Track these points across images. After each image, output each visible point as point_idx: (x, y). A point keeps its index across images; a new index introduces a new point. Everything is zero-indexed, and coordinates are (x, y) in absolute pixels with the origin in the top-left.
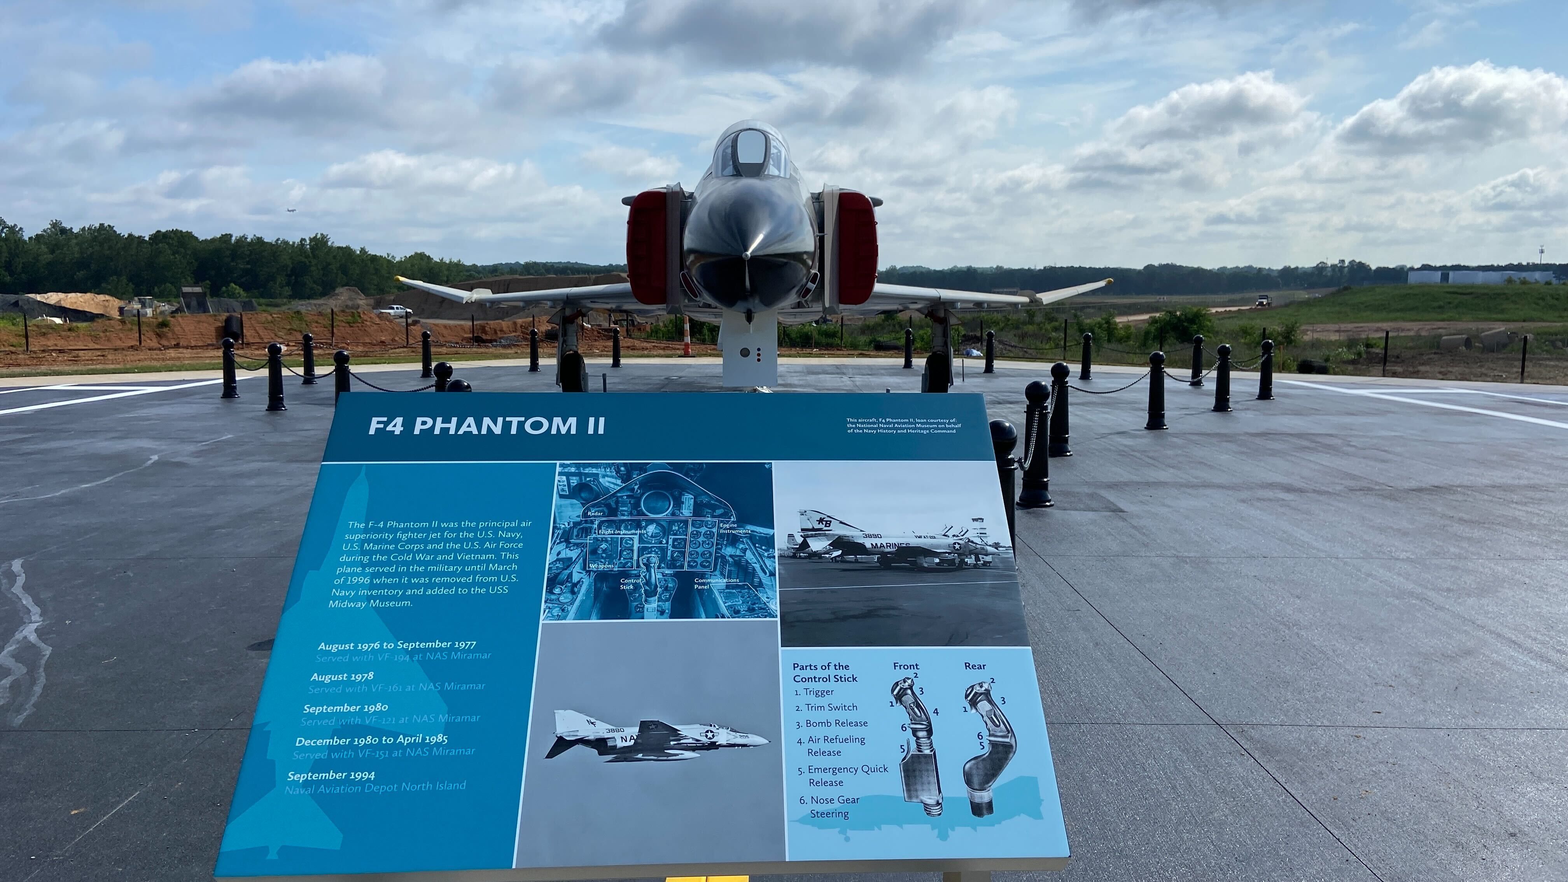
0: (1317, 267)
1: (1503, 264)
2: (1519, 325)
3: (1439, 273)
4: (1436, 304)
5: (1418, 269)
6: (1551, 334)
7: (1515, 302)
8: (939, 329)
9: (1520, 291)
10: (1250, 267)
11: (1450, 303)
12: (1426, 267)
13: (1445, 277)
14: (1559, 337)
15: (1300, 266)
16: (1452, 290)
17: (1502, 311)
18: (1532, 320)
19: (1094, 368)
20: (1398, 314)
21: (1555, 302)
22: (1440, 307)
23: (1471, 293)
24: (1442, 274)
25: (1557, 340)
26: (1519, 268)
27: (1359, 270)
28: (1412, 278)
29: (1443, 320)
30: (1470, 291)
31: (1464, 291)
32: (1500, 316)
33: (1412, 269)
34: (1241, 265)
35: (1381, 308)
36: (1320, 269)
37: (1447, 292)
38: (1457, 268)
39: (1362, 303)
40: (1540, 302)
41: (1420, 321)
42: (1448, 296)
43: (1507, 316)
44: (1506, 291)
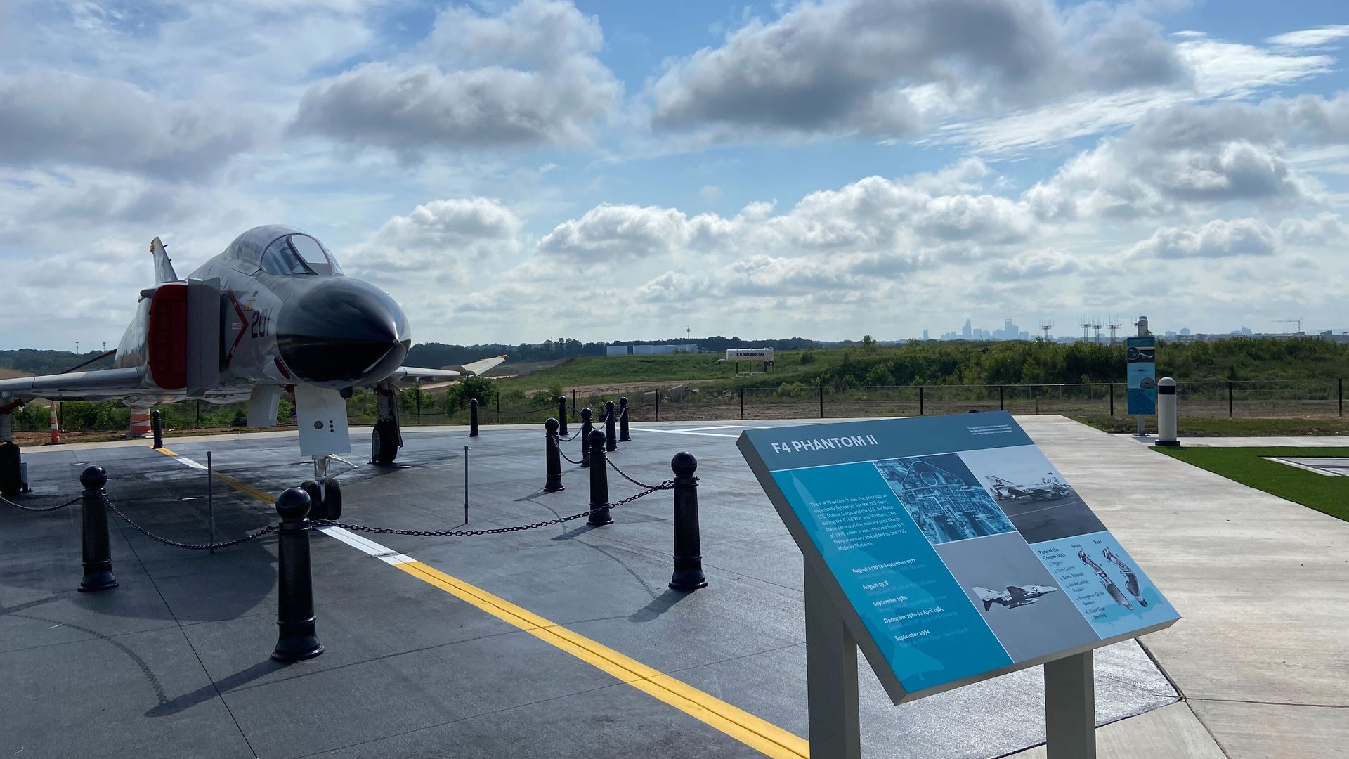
0: (544, 345)
1: (666, 339)
2: (687, 382)
3: (627, 347)
4: (632, 370)
5: (612, 345)
6: (710, 388)
7: (681, 366)
8: (385, 400)
9: (684, 359)
10: (496, 345)
11: (641, 369)
12: (617, 343)
13: (630, 350)
14: (715, 389)
15: (532, 344)
16: (641, 359)
17: (675, 373)
18: (694, 378)
19: (480, 427)
20: (609, 378)
21: (706, 365)
22: (636, 372)
23: (654, 361)
24: (628, 348)
25: (713, 391)
26: (676, 342)
27: (573, 345)
28: (610, 351)
29: (639, 381)
30: (652, 359)
31: (649, 360)
32: (673, 377)
33: (608, 344)
34: (489, 344)
35: (596, 374)
36: (547, 345)
37: (638, 361)
38: (638, 343)
39: (584, 371)
40: (697, 366)
41: (624, 382)
42: (639, 363)
43: (678, 377)
44: (675, 359)
